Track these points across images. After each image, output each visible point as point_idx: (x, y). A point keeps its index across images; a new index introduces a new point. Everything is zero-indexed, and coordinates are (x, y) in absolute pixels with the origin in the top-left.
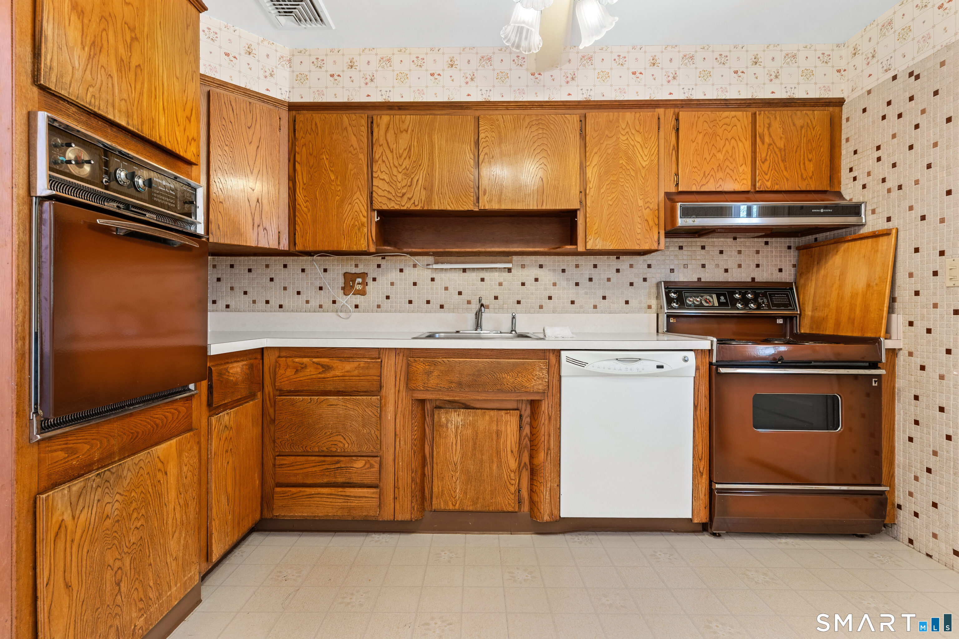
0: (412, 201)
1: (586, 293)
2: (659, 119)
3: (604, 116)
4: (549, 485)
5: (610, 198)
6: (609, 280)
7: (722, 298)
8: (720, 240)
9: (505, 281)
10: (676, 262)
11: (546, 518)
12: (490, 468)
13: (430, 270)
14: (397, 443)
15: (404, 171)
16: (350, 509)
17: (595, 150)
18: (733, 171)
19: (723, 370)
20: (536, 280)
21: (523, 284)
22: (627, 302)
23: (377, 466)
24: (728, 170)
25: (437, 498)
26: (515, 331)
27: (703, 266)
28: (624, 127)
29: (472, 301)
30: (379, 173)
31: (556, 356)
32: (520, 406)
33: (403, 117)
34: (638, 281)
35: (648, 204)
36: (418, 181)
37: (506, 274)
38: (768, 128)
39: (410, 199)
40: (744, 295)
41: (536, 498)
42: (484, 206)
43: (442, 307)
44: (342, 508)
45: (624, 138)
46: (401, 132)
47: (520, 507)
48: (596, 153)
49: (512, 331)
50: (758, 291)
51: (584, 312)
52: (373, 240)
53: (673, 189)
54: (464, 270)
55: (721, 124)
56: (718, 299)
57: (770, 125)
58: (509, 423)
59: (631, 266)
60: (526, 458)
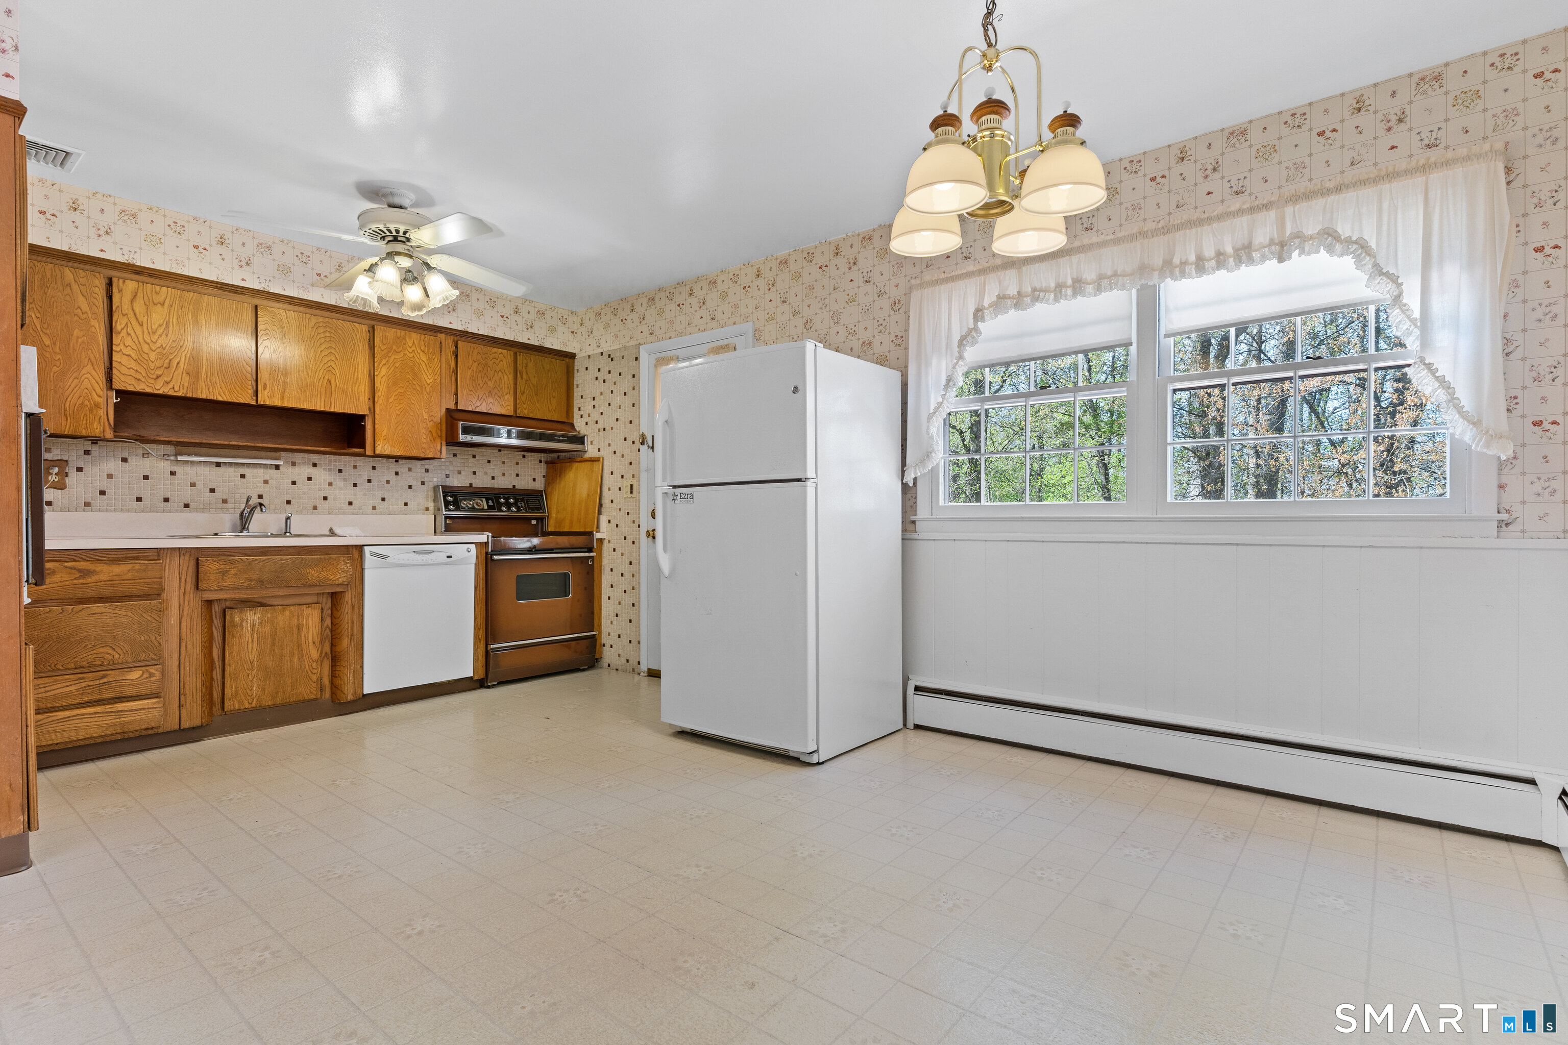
0: (171, 386)
1: (365, 495)
2: (441, 343)
3: (391, 333)
4: (352, 668)
5: (397, 408)
6: (388, 482)
7: (490, 501)
8: (488, 451)
9: (272, 478)
10: (451, 468)
11: (350, 697)
12: (291, 661)
13: (169, 462)
14: (183, 648)
15: (158, 350)
16: (123, 725)
17: (384, 362)
18: (500, 398)
19: (496, 557)
20: (310, 479)
21: (294, 483)
22: (406, 504)
23: (158, 675)
24: (496, 397)
25: (230, 699)
26: (289, 532)
27: (474, 473)
28: (410, 345)
29: (229, 500)
30: (122, 347)
31: (359, 551)
32: (320, 600)
33: (158, 288)
34: (416, 484)
35: (432, 418)
36: (178, 363)
37: (273, 472)
38: (526, 367)
39: (168, 383)
40: (507, 499)
41: (338, 682)
42: (264, 401)
43: (187, 506)
44: (114, 725)
45: (411, 355)
46: (155, 304)
47: (321, 695)
48: (384, 365)
49: (286, 532)
50: (518, 497)
51: (362, 514)
52: (110, 424)
53: (453, 407)
54: (218, 465)
55: (491, 357)
56: (487, 503)
57: (527, 364)
58: (311, 616)
59: (410, 470)
60: (327, 648)
